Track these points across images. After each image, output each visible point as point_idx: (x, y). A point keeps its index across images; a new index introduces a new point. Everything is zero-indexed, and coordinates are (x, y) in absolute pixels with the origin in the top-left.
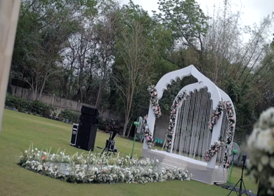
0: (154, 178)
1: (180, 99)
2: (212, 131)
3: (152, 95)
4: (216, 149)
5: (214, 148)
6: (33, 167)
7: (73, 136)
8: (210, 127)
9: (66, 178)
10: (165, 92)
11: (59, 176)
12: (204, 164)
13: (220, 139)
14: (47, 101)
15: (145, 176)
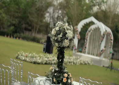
0: (74, 63)
1: (89, 31)
2: (101, 44)
3: (76, 30)
4: (103, 51)
5: (102, 51)
6: (21, 59)
7: (44, 49)
8: (100, 42)
9: (33, 63)
10: (82, 29)
11: (31, 61)
12: (98, 58)
13: (105, 47)
14: (39, 36)
15: (70, 62)
